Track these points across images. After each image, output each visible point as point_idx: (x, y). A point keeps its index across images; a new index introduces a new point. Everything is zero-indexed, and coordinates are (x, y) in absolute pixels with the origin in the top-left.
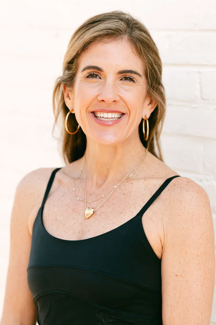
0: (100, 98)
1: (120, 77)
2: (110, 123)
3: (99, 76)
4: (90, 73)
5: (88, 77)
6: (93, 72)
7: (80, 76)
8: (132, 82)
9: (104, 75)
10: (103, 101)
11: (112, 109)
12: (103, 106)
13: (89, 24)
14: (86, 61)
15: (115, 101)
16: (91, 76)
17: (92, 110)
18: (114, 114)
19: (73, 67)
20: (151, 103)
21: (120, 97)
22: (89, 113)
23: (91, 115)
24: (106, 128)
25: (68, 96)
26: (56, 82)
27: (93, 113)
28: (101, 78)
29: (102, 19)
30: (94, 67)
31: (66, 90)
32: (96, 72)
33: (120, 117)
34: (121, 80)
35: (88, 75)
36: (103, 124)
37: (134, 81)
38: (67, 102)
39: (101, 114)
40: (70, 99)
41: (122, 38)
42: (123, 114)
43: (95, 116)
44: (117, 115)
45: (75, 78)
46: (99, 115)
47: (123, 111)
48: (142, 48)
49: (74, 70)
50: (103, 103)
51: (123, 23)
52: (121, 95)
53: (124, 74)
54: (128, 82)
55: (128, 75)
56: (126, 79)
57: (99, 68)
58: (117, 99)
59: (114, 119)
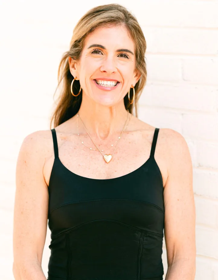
0: (102, 70)
1: (117, 54)
2: (109, 89)
3: (101, 52)
4: (95, 50)
5: (93, 53)
6: (97, 49)
7: (86, 51)
8: (126, 58)
9: (106, 52)
10: (105, 71)
11: (111, 78)
12: (104, 75)
13: (94, 12)
14: (91, 40)
15: (113, 72)
16: (95, 52)
17: (95, 78)
18: (111, 82)
19: (79, 44)
20: (136, 76)
21: (117, 69)
22: (92, 80)
23: (94, 82)
24: (106, 92)
25: (73, 67)
26: (63, 55)
27: (95, 80)
28: (102, 54)
29: (105, 9)
30: (98, 46)
31: (72, 62)
32: (99, 49)
33: (116, 85)
34: (118, 56)
35: (93, 51)
36: (104, 89)
37: (128, 58)
38: (72, 71)
39: (101, 81)
40: (75, 69)
41: (120, 24)
42: (118, 82)
43: (96, 83)
44: (114, 83)
45: (81, 53)
46: (100, 82)
47: (119, 80)
48: (135, 33)
49: (80, 47)
50: (104, 73)
51: (121, 13)
52: (118, 68)
53: (121, 52)
54: (123, 58)
55: (124, 53)
56: (121, 55)
57: (103, 46)
58: (116, 70)
59: (112, 86)
